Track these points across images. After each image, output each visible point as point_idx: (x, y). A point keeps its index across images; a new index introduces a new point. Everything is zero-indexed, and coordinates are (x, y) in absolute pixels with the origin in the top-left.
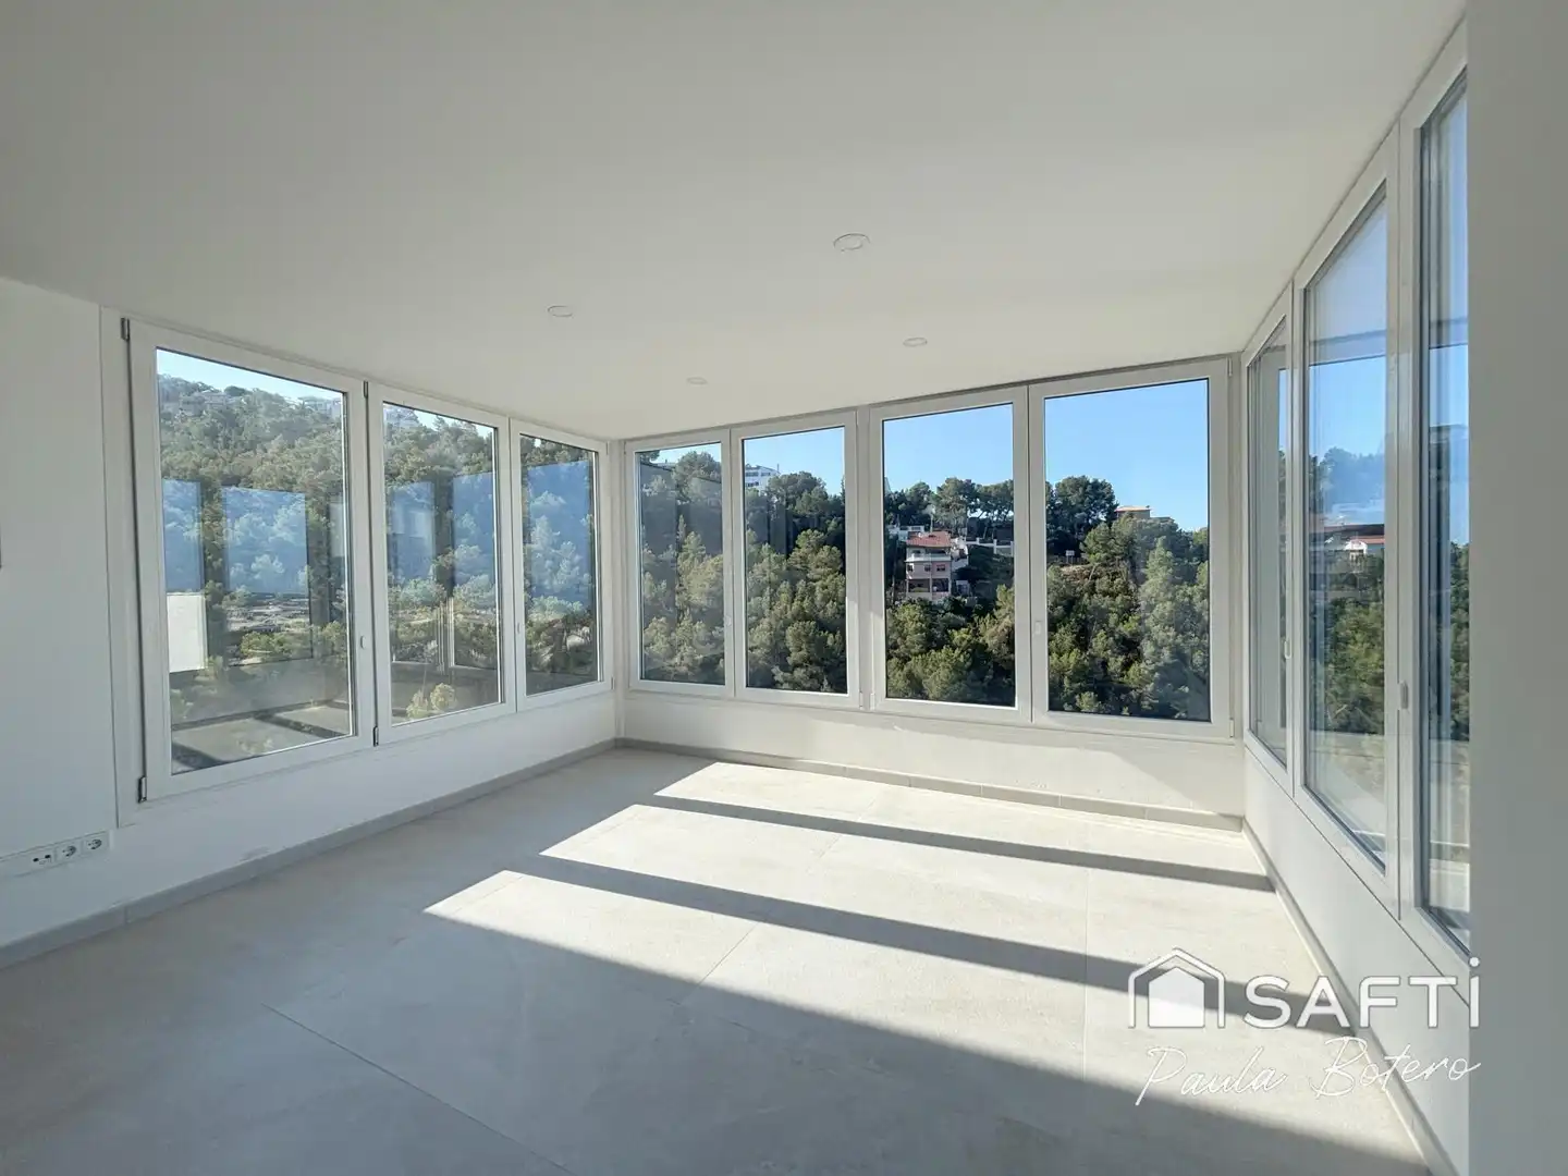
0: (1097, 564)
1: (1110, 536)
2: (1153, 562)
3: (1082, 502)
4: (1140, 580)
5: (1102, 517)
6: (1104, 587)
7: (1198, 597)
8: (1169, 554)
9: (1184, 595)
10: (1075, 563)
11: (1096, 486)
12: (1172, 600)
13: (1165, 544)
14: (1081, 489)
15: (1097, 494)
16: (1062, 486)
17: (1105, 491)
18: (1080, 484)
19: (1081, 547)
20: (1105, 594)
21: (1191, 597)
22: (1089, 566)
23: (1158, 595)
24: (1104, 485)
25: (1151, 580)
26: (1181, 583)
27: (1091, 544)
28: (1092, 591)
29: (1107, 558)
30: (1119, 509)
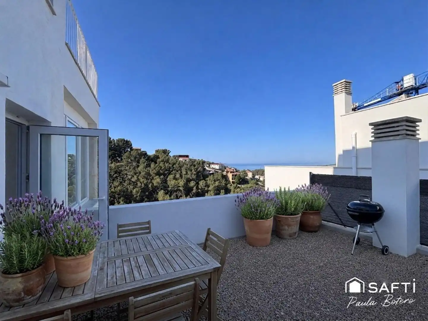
3: (123, 145)
5: (129, 150)
11: (127, 141)
16: (118, 141)
17: (129, 143)
18: (123, 140)
19: (123, 157)
23: (142, 170)
25: (140, 166)
26: (147, 167)
30: (133, 148)
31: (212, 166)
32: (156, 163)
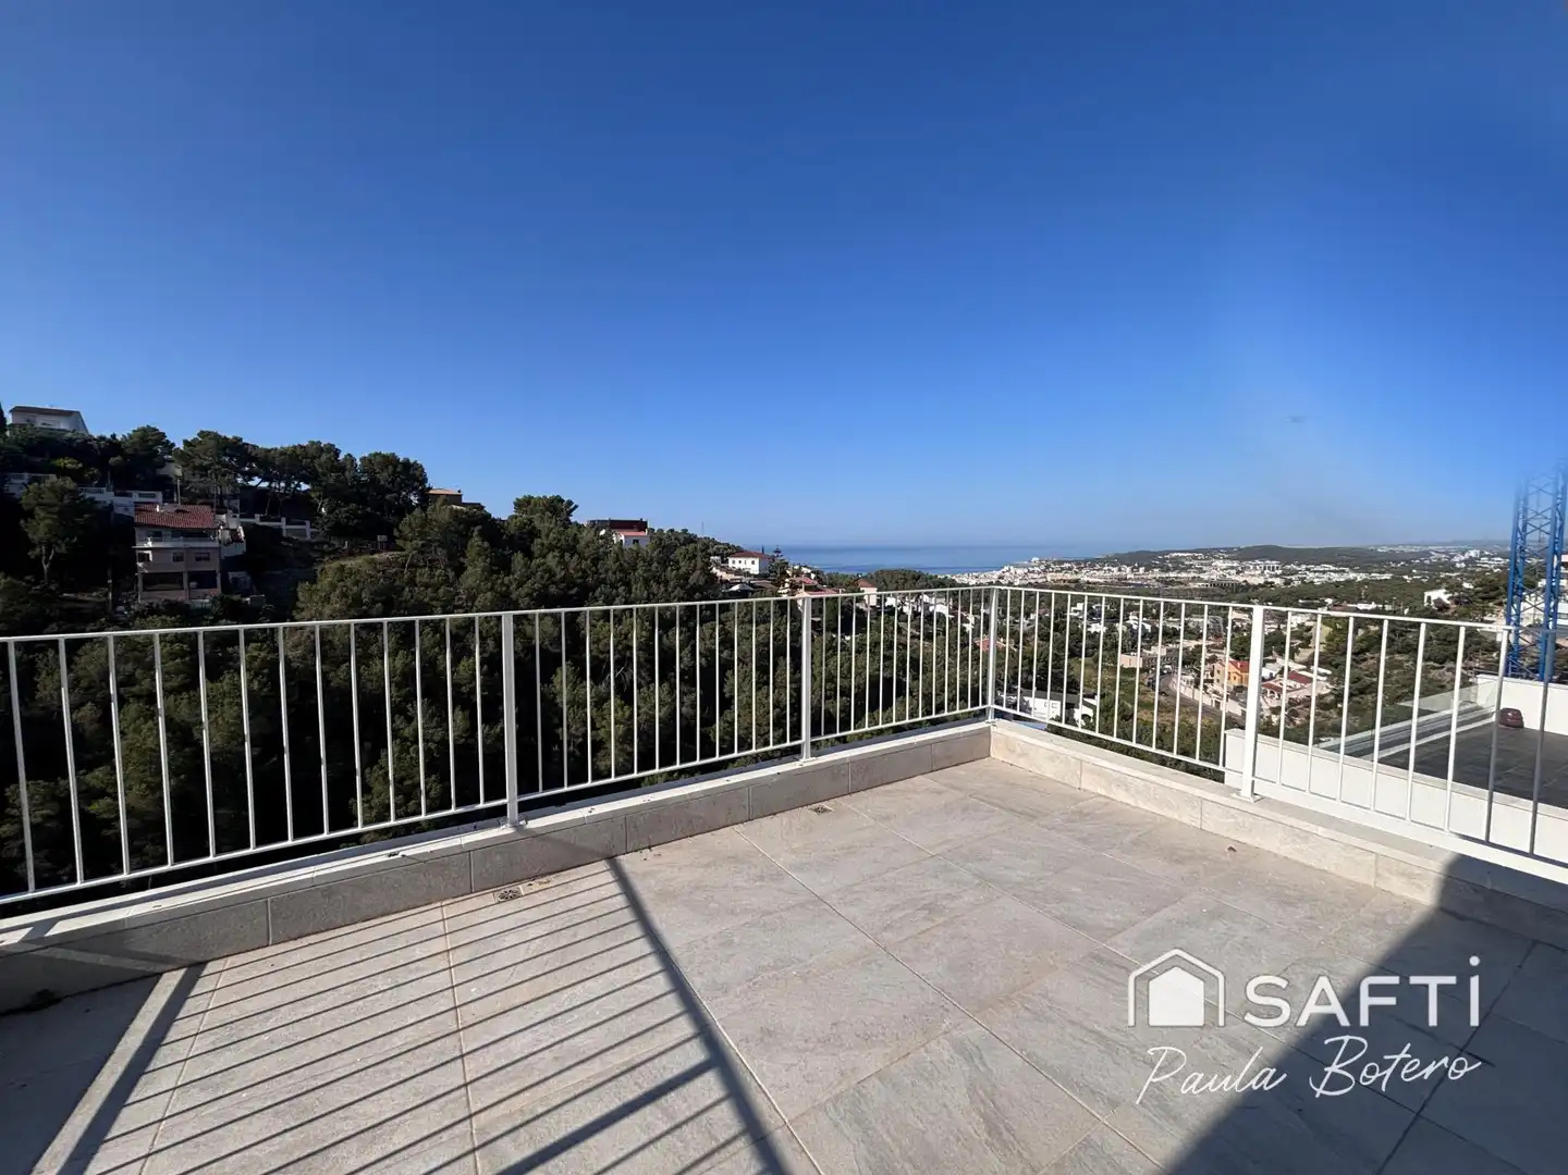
0: (414, 552)
1: (426, 522)
2: (471, 552)
3: (393, 482)
4: (460, 569)
5: (414, 499)
6: (425, 579)
7: (514, 586)
8: (486, 544)
9: (503, 584)
10: (388, 549)
11: (407, 465)
12: (492, 589)
13: (481, 533)
14: (391, 468)
15: (409, 475)
16: (368, 461)
17: (418, 473)
18: (389, 461)
19: (396, 533)
20: (427, 586)
21: (509, 587)
22: (404, 553)
23: (479, 585)
24: (417, 467)
25: (470, 568)
26: (498, 572)
27: (406, 530)
28: (412, 582)
29: (423, 545)
30: (431, 492)
31: (735, 563)
32: (529, 555)
